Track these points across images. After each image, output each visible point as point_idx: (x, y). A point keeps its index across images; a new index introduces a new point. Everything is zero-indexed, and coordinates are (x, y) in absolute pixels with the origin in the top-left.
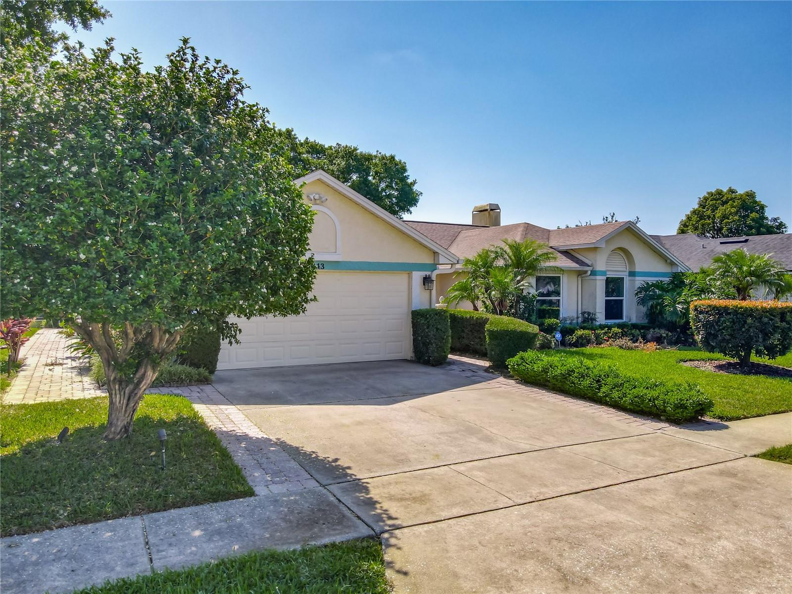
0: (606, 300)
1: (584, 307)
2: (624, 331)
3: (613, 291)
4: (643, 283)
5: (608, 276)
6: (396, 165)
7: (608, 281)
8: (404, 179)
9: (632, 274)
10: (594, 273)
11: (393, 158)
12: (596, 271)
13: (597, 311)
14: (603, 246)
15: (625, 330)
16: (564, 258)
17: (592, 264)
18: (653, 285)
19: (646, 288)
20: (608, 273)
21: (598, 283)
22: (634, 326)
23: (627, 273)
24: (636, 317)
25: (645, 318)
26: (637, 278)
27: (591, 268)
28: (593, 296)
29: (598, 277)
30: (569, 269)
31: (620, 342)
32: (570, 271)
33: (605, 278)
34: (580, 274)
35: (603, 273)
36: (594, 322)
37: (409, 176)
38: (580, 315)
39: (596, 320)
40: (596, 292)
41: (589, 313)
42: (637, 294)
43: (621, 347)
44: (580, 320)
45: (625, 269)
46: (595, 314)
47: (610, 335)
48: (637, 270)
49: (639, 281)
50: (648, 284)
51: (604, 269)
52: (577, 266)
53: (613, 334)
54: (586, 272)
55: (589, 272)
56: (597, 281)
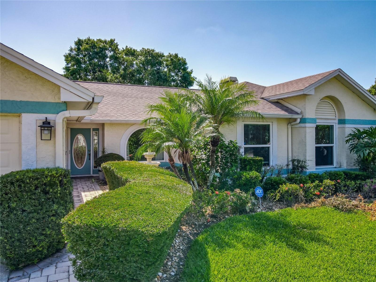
0: (316, 147)
1: (295, 154)
2: (338, 183)
3: (323, 138)
4: (354, 130)
5: (317, 124)
6: (179, 60)
7: (318, 129)
8: (185, 69)
9: (342, 122)
10: (303, 121)
11: (176, 55)
12: (305, 119)
13: (308, 158)
14: (313, 93)
15: (339, 181)
16: (274, 107)
17: (301, 112)
18: (365, 132)
19: (357, 135)
20: (318, 121)
21: (308, 130)
22: (348, 175)
23: (337, 121)
24: (347, 163)
25: (357, 165)
26: (347, 126)
27: (300, 116)
28: (303, 143)
29: (308, 125)
30: (278, 116)
31: (333, 200)
32: (279, 119)
33: (314, 125)
34: (290, 121)
35: (313, 121)
36: (304, 169)
37: (188, 67)
38: (291, 163)
39: (305, 168)
40: (306, 139)
41: (299, 161)
42: (347, 141)
43: (336, 207)
44: (291, 167)
45: (334, 117)
46: (305, 162)
47: (322, 188)
48: (346, 118)
49: (349, 129)
50: (359, 131)
51: (314, 117)
52: (287, 113)
53: (324, 188)
54: (295, 120)
55: (298, 121)
56: (307, 128)
